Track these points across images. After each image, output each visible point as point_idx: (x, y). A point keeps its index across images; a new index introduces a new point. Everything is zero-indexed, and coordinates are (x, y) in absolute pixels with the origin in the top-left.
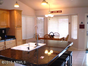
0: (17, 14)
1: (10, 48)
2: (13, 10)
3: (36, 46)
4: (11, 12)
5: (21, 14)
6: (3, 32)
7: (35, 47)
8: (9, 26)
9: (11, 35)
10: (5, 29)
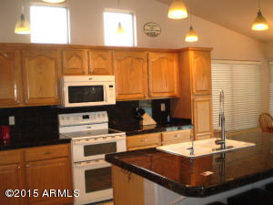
1: (155, 148)
6: (163, 107)
7: (213, 150)
8: (176, 92)
10: (167, 101)
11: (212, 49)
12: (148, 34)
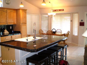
0: (22, 12)
1: (14, 40)
2: (19, 9)
3: (34, 38)
4: (17, 10)
5: (26, 13)
6: (11, 28)
8: (15, 23)
9: (17, 30)
11: (27, 10)
12: (6, 3)
